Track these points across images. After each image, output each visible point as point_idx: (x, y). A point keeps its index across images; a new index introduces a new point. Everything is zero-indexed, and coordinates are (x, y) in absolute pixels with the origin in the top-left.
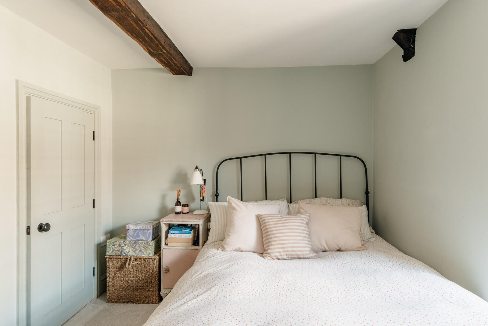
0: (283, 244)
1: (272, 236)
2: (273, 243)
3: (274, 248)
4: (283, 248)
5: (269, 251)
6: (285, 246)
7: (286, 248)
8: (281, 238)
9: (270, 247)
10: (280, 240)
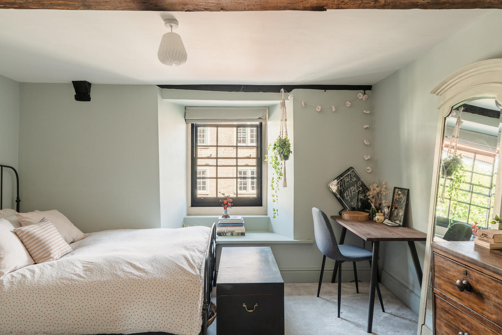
0: (59, 246)
1: (48, 242)
2: (52, 247)
3: (55, 251)
4: (60, 249)
5: (52, 256)
6: (60, 246)
7: (62, 247)
8: (56, 241)
9: (51, 252)
10: (56, 244)
